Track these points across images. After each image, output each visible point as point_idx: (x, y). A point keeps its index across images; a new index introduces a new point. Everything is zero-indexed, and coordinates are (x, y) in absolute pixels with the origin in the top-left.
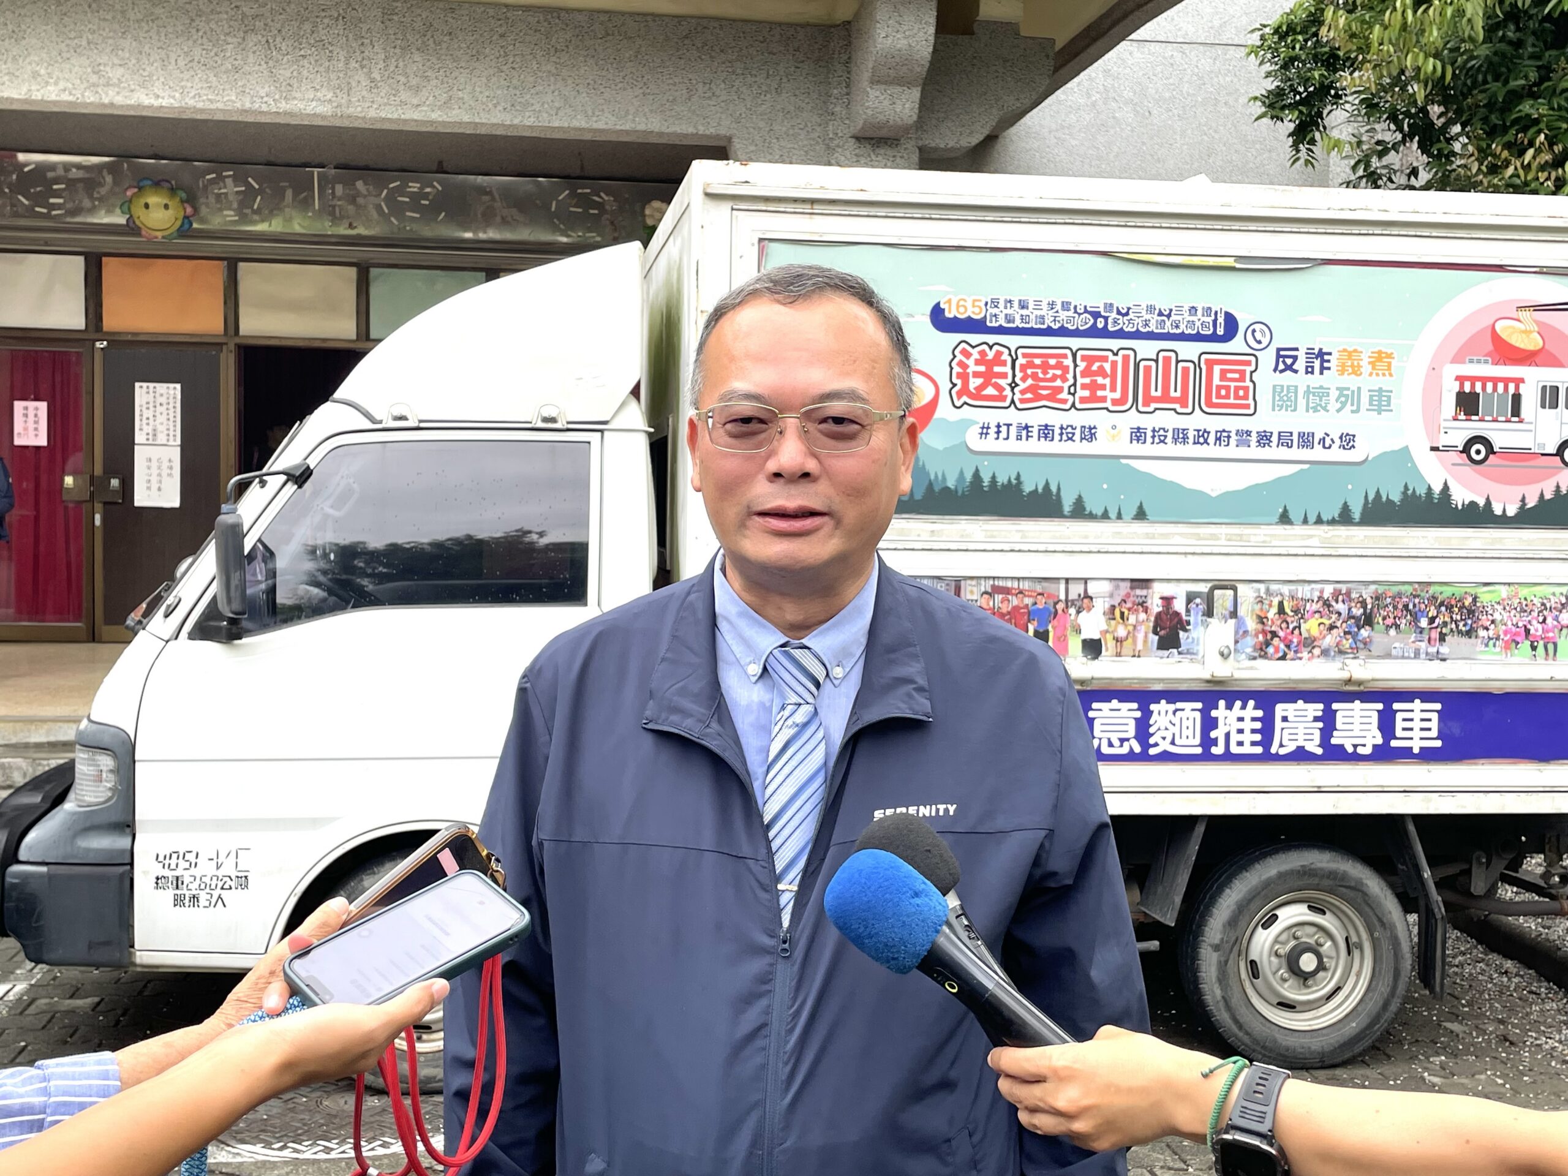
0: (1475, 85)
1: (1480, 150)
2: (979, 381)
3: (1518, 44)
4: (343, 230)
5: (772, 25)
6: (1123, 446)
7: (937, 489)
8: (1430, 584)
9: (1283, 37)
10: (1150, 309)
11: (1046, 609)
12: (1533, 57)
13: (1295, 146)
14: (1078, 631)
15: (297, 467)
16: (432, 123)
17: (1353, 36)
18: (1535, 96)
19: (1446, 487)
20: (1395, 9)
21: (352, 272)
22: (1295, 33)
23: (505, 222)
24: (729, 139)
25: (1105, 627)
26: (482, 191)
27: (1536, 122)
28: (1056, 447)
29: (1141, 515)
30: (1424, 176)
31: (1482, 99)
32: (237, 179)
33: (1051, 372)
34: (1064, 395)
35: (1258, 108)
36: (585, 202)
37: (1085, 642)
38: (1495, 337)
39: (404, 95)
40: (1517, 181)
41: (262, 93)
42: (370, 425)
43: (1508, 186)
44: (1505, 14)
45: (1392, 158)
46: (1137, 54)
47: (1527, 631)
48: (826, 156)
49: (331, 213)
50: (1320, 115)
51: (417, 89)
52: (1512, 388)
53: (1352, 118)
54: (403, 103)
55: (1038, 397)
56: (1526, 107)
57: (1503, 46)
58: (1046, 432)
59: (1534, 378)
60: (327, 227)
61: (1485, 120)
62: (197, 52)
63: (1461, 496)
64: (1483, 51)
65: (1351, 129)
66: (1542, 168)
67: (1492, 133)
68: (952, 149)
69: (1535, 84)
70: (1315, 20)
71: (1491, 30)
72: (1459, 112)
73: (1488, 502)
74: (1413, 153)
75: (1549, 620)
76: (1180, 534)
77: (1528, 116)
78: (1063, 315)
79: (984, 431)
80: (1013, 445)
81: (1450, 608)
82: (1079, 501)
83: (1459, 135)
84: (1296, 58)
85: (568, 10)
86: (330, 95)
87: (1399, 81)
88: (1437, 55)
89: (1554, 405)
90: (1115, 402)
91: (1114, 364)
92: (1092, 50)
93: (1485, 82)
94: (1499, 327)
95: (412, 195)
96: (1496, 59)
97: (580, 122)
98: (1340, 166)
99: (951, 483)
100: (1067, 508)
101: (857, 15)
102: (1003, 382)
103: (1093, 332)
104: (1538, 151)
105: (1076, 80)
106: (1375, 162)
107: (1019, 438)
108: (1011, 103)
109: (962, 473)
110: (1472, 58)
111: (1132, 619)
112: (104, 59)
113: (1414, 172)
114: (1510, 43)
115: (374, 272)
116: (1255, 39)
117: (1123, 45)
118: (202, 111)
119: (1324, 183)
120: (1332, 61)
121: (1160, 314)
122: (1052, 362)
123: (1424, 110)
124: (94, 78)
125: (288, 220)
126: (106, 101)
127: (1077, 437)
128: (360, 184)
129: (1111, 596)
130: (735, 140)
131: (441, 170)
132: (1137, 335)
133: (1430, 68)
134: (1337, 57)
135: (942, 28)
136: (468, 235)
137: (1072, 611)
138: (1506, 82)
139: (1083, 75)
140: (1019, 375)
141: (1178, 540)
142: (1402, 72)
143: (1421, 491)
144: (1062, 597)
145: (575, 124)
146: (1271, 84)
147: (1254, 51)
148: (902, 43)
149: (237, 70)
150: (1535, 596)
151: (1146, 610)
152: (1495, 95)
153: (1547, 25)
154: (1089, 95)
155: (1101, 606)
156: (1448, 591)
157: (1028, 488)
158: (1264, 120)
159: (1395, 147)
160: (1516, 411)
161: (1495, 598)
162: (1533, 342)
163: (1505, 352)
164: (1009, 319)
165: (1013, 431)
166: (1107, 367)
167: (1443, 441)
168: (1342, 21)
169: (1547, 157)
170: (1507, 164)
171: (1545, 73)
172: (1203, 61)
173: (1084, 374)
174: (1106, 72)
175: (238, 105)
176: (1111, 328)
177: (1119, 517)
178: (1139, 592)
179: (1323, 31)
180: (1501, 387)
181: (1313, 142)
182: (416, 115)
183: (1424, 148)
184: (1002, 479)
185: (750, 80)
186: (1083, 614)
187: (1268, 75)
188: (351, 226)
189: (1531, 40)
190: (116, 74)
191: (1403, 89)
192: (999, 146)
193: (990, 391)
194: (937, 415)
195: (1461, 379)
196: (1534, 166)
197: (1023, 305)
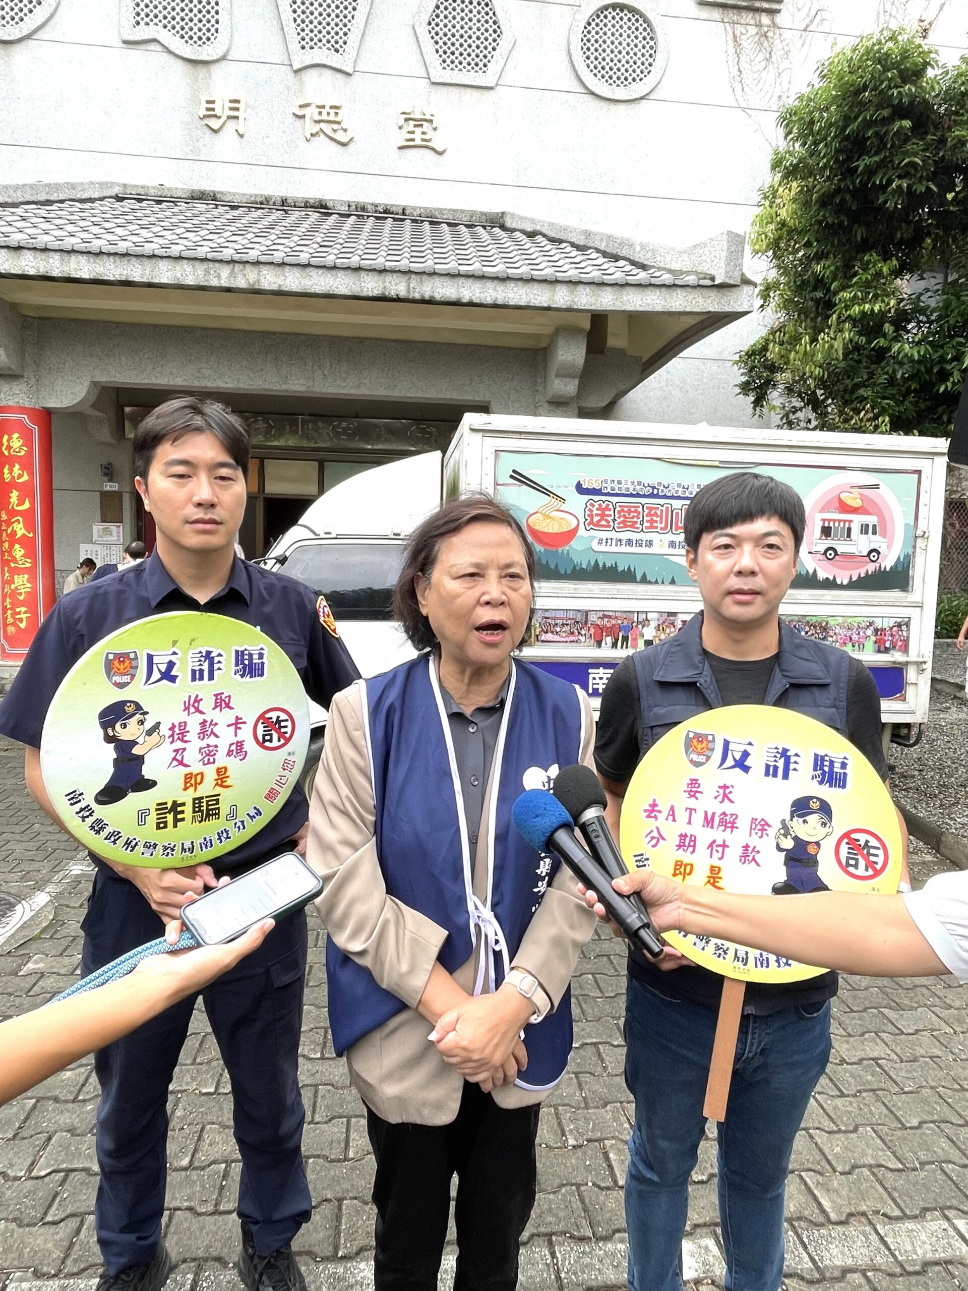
0: (838, 381)
1: (840, 411)
2: (597, 518)
3: (859, 362)
4: (312, 445)
5: (510, 349)
6: (666, 550)
7: (577, 568)
8: (806, 616)
9: (750, 357)
10: (679, 485)
11: (628, 626)
12: (867, 368)
13: (754, 408)
14: (643, 636)
15: (280, 556)
16: (351, 395)
17: (782, 356)
18: (866, 386)
19: (815, 571)
20: (801, 344)
21: (316, 463)
22: (756, 355)
23: (386, 440)
24: (489, 402)
25: (655, 634)
26: (376, 426)
27: (866, 398)
28: (634, 549)
29: (673, 582)
30: (814, 423)
31: (842, 387)
32: (265, 421)
33: (632, 515)
34: (638, 525)
35: (738, 390)
36: (423, 431)
37: (646, 641)
38: (840, 500)
39: (339, 382)
40: (856, 426)
41: (274, 381)
42: (314, 537)
43: (852, 428)
44: (853, 347)
45: (799, 414)
46: (682, 364)
47: (851, 638)
48: (534, 412)
49: (307, 437)
50: (766, 393)
51: (345, 379)
52: (847, 525)
53: (781, 395)
54: (339, 386)
55: (626, 526)
56: (862, 392)
57: (851, 362)
58: (629, 542)
59: (857, 520)
60: (305, 444)
61: (842, 397)
62: (244, 363)
63: (822, 575)
64: (842, 365)
65: (781, 400)
66: (868, 420)
67: (846, 403)
68: (594, 408)
69: (867, 380)
70: (765, 349)
71: (846, 355)
72: (831, 393)
73: (835, 578)
74: (809, 413)
75: (861, 633)
76: (692, 592)
77: (862, 396)
78: (638, 488)
79: (600, 543)
80: (614, 549)
81: (815, 627)
82: (644, 575)
83: (830, 404)
84: (756, 367)
85: (415, 342)
86: (305, 382)
87: (803, 378)
88: (820, 367)
89: (867, 533)
90: (661, 529)
91: (662, 511)
92: (660, 362)
93: (843, 379)
94: (842, 496)
95: (344, 429)
96: (849, 369)
97: (420, 394)
98: (776, 418)
99: (584, 566)
100: (638, 578)
101: (549, 345)
102: (609, 519)
103: (652, 496)
104: (867, 412)
105: (653, 376)
106: (791, 417)
107: (617, 545)
108: (622, 387)
109: (589, 562)
110: (837, 368)
111: (668, 631)
112: (203, 365)
113: (809, 421)
114: (856, 361)
115: (326, 464)
116: (737, 357)
117: (675, 359)
118: (247, 389)
119: (768, 427)
120: (772, 368)
121: (684, 487)
122: (633, 509)
123: (814, 393)
124: (198, 374)
125: (287, 440)
126: (203, 385)
127: (644, 545)
128: (320, 424)
129: (658, 620)
130: (492, 403)
131: (357, 417)
132: (672, 497)
133: (817, 372)
134: (774, 366)
135: (589, 350)
136: (369, 447)
137: (640, 627)
138: (853, 379)
139: (656, 373)
140: (617, 515)
141: (690, 594)
142: (805, 374)
143: (803, 572)
144: (636, 620)
145: (417, 395)
146: (744, 379)
147: (736, 363)
148: (570, 358)
149: (262, 370)
150: (855, 622)
151: (674, 626)
152: (847, 386)
153: (873, 353)
154: (659, 383)
155: (653, 624)
156: (814, 619)
157: (620, 569)
158: (741, 396)
159: (801, 409)
160: (849, 536)
161: (836, 623)
162: (857, 503)
163: (845, 508)
164: (613, 489)
165: (614, 541)
166: (658, 512)
167: (814, 549)
168: (777, 349)
169: (870, 415)
170: (852, 418)
171: (871, 375)
172: (713, 367)
173: (647, 515)
174: (668, 372)
175: (263, 387)
176: (660, 494)
177: (663, 583)
178: (671, 618)
179: (768, 354)
180: (842, 524)
181: (762, 406)
182: (344, 391)
183: (814, 410)
184: (608, 565)
185: (499, 375)
186: (645, 628)
187: (743, 374)
188: (316, 443)
189: (865, 359)
190: (207, 372)
191: (805, 382)
192: (617, 407)
193: (603, 523)
194: (578, 534)
195: (824, 520)
196: (865, 419)
197: (619, 483)
